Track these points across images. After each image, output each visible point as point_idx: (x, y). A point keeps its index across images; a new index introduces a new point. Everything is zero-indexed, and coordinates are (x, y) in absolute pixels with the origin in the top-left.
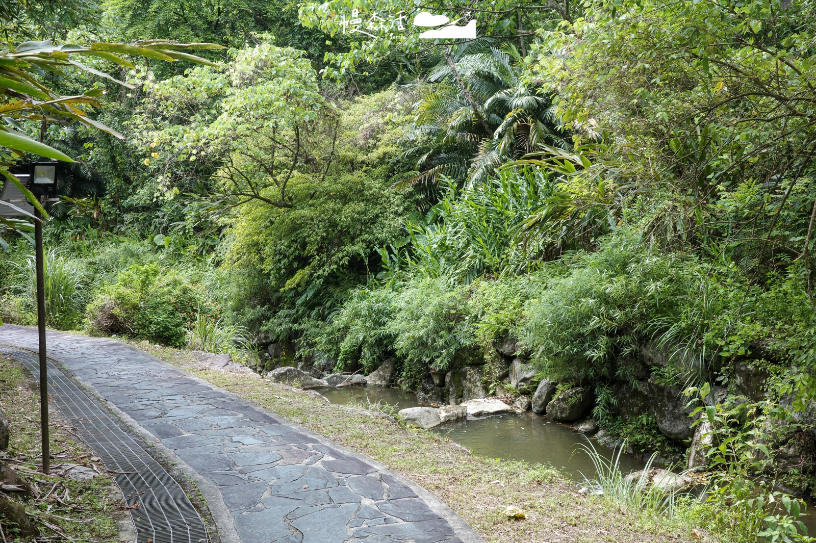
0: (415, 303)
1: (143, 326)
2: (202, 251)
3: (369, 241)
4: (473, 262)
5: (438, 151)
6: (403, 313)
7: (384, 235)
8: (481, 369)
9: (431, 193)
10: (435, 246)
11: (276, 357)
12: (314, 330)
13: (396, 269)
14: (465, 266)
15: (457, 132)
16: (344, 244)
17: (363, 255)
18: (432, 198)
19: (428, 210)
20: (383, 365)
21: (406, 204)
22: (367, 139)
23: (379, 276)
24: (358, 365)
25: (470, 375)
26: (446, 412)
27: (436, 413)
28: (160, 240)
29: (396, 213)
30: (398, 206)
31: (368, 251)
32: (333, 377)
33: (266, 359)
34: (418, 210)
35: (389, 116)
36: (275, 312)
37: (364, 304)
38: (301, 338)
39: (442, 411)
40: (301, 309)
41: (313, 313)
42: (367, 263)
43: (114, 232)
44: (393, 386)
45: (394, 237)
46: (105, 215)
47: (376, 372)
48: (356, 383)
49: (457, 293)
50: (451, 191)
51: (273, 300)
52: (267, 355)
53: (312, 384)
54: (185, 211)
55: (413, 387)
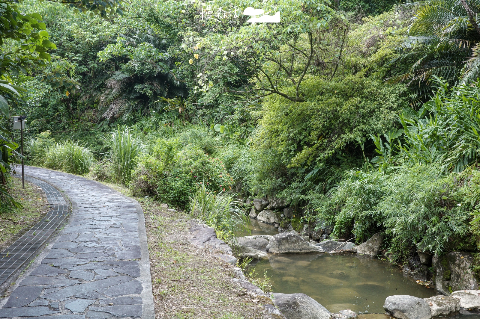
0: (406, 187)
1: (165, 191)
2: (244, 137)
3: (365, 131)
4: (464, 152)
5: (431, 57)
6: (393, 197)
7: (379, 126)
8: (473, 256)
9: (423, 93)
10: (426, 136)
11: (289, 218)
12: (316, 201)
13: (389, 155)
14: (455, 154)
15: (451, 38)
16: (344, 133)
17: (360, 142)
18: (424, 97)
19: (421, 107)
20: (372, 238)
21: (400, 101)
22: (369, 47)
23: (373, 160)
24: (350, 234)
25: (460, 260)
26: (438, 305)
27: (427, 305)
28: (218, 128)
29: (391, 108)
30: (393, 103)
31: (364, 139)
32: (328, 242)
33: (281, 219)
34: (410, 106)
35: (389, 30)
36: (289, 184)
37: (357, 184)
38: (307, 206)
39: (433, 303)
40: (309, 183)
41: (317, 187)
42: (363, 148)
43: (192, 122)
44: (381, 257)
45: (388, 129)
46: (187, 110)
47: (365, 243)
48: (347, 252)
49: (449, 179)
50: (442, 90)
51: (289, 175)
52: (282, 215)
53: (308, 249)
54: (235, 107)
55: (399, 261)
